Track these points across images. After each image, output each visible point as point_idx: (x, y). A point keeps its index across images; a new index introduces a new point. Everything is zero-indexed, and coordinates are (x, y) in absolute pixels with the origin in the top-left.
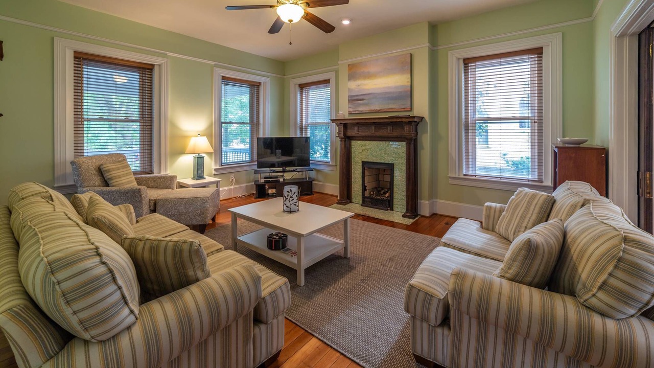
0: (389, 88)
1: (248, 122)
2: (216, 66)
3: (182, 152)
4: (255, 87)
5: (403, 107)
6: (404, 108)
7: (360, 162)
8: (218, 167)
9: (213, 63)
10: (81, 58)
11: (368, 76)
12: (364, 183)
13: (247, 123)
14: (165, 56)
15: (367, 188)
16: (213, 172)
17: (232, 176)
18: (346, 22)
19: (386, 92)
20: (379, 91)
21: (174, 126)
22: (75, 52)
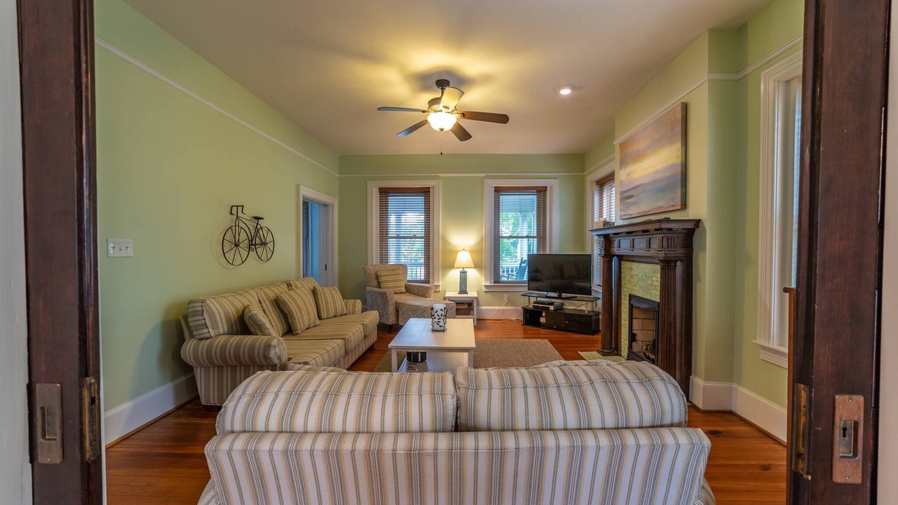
0: (658, 172)
1: (535, 235)
2: (487, 177)
3: (452, 267)
4: (541, 191)
5: (672, 204)
6: (673, 206)
7: (628, 294)
8: (489, 284)
9: (483, 175)
10: (385, 192)
11: (638, 157)
12: (632, 330)
13: (533, 237)
14: (438, 178)
15: (637, 337)
16: (484, 289)
17: (506, 295)
18: (566, 92)
19: (654, 181)
20: (647, 180)
21: (445, 241)
22: (380, 188)
